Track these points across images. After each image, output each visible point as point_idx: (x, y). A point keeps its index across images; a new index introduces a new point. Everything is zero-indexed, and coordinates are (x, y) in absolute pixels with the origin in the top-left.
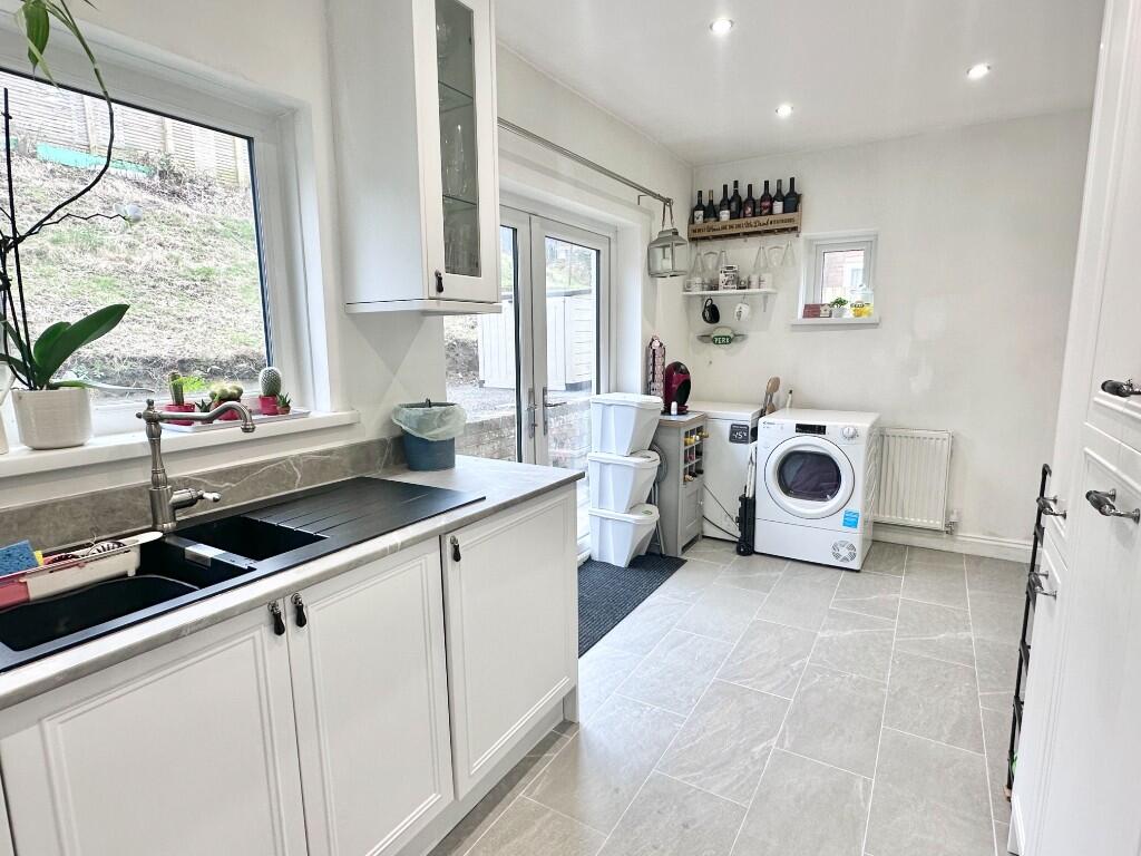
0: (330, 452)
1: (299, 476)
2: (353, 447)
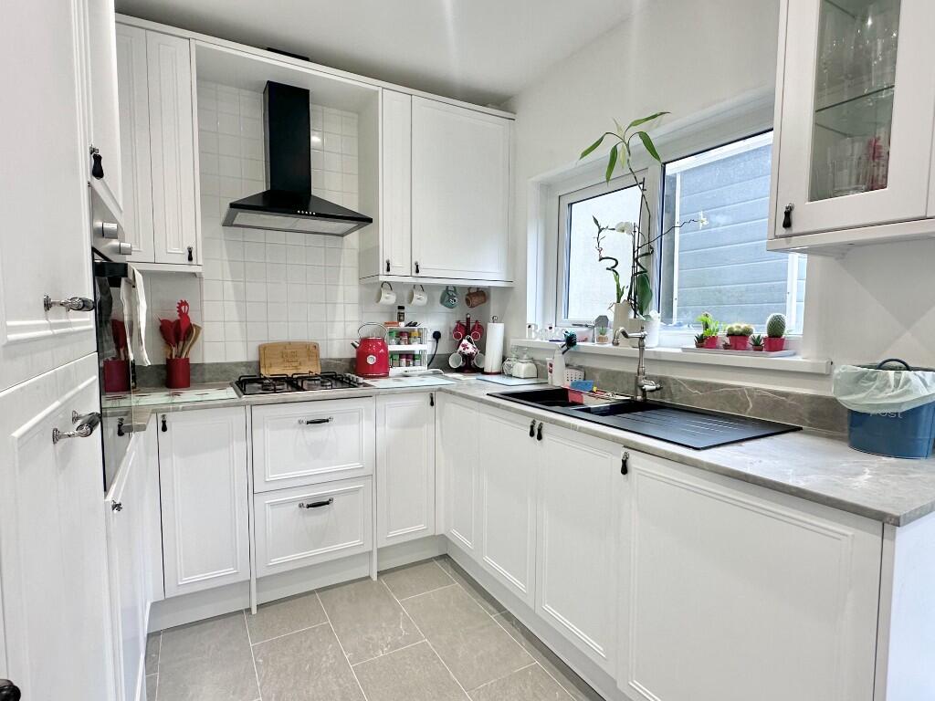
0: (786, 395)
1: (751, 406)
2: (813, 398)
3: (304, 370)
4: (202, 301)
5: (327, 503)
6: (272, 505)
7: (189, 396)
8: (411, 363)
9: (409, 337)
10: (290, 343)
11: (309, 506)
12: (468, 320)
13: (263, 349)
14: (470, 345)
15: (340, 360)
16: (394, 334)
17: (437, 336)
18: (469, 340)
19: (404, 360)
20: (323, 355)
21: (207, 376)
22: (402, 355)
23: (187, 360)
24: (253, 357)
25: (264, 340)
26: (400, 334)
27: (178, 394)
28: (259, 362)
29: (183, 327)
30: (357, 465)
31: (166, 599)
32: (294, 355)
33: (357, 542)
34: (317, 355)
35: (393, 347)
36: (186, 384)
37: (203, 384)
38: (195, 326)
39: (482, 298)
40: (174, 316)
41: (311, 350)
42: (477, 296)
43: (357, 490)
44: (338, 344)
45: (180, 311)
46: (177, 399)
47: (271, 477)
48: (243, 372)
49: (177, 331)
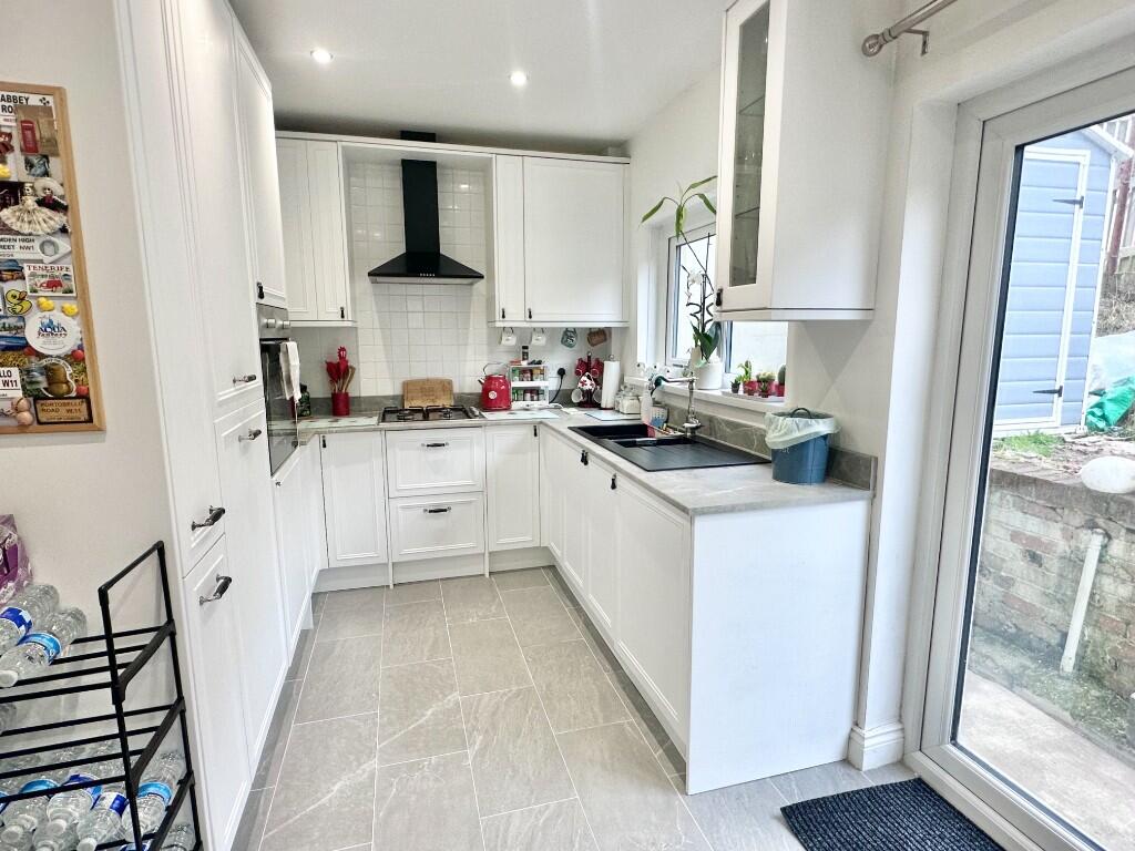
3: (440, 403)
4: (357, 346)
5: (445, 510)
6: (403, 508)
7: (344, 422)
8: (535, 398)
9: (532, 374)
10: (428, 380)
11: (431, 511)
12: (589, 357)
13: (406, 385)
14: (588, 382)
15: (471, 394)
16: (517, 372)
17: (561, 372)
18: (589, 377)
19: (528, 395)
20: (456, 390)
21: (363, 407)
22: (526, 390)
23: (346, 394)
24: (398, 391)
25: (408, 377)
26: (524, 371)
27: (336, 421)
28: (403, 396)
29: (342, 367)
30: (470, 482)
31: (329, 570)
32: (432, 390)
33: (471, 544)
34: (451, 390)
35: (516, 384)
36: (347, 414)
37: (360, 413)
38: (351, 367)
39: (602, 337)
40: (336, 359)
41: (446, 386)
42: (599, 336)
43: (471, 502)
44: (468, 381)
45: (340, 355)
46: (335, 425)
47: (403, 486)
48: (390, 404)
49: (339, 370)
